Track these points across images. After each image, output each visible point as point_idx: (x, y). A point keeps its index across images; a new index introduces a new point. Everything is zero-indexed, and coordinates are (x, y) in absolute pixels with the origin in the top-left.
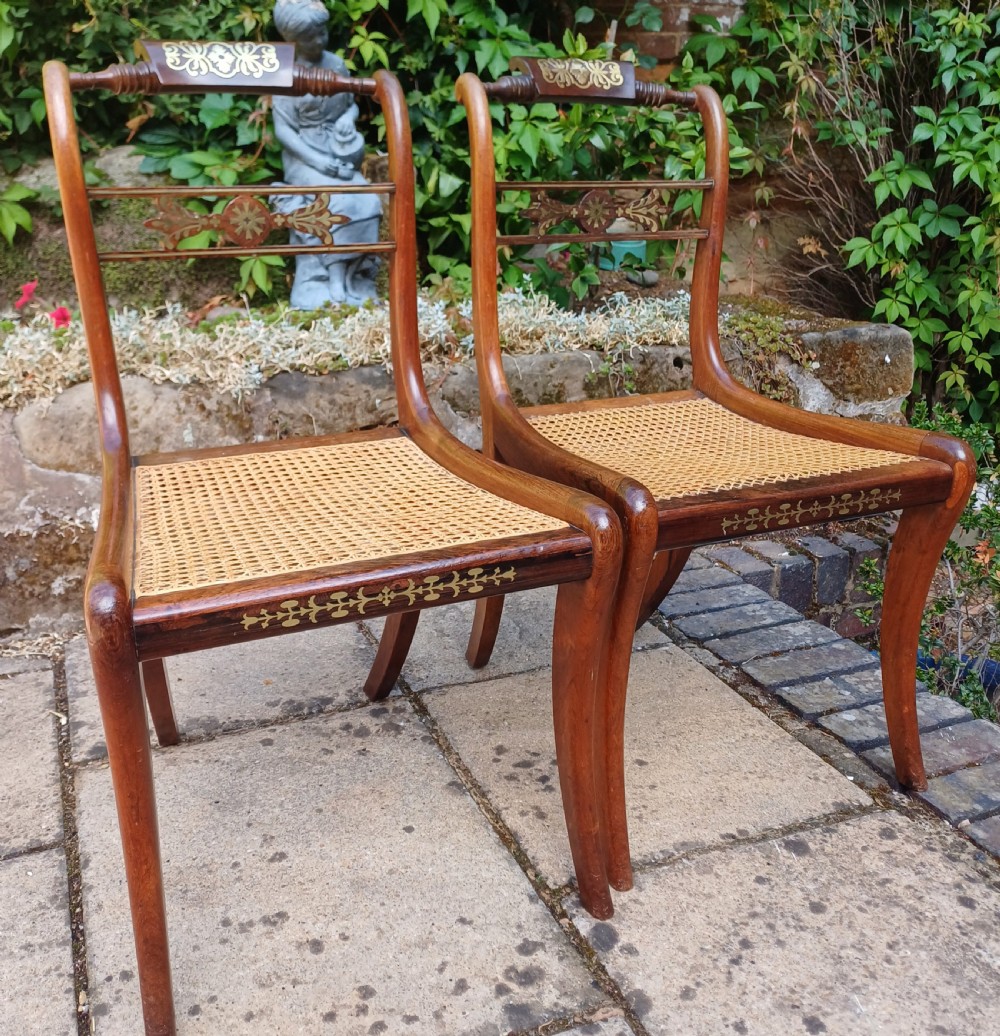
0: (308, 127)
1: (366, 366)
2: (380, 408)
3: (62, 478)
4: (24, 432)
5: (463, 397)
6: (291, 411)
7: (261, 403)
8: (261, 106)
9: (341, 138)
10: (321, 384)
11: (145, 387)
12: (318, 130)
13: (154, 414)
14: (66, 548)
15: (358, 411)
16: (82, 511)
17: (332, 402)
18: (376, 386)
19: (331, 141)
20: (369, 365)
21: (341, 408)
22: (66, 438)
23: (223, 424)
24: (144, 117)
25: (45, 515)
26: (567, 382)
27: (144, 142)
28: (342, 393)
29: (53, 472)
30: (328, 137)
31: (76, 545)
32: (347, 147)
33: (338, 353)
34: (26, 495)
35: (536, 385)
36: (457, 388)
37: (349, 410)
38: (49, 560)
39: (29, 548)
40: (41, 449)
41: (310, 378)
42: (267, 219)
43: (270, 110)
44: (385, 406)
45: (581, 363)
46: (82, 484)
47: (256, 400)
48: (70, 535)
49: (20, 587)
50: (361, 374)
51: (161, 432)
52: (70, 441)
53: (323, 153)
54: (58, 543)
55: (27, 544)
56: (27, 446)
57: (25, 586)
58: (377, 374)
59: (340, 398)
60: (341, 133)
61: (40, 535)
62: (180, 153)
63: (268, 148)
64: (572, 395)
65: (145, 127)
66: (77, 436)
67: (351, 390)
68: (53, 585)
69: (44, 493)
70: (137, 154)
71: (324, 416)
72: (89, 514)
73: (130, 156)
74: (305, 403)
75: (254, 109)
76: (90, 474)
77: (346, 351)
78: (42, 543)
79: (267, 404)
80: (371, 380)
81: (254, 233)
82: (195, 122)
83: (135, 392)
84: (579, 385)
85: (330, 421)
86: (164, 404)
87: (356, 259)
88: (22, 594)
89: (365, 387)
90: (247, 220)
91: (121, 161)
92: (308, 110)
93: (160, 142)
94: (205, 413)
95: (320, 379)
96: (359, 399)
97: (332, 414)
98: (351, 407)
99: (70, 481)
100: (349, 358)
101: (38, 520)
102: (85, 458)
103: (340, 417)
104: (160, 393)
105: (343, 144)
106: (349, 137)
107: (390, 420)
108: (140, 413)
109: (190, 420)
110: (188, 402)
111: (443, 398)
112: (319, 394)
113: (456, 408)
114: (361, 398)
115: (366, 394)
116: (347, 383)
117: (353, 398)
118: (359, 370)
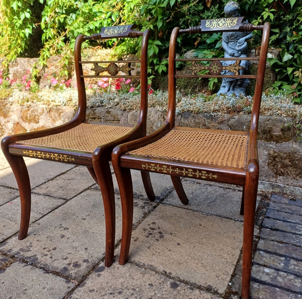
0: (231, 42)
1: (206, 112)
2: (207, 125)
5: (234, 126)
6: (184, 122)
10: (194, 116)
12: (233, 43)
13: (154, 118)
15: (201, 125)
17: (195, 121)
18: (208, 119)
21: (197, 123)
26: (273, 127)
27: (198, 48)
33: (200, 108)
35: (261, 126)
36: (232, 123)
37: (199, 124)
41: (192, 114)
44: (209, 125)
45: (281, 121)
47: (176, 118)
51: (154, 122)
58: (208, 115)
59: (197, 120)
64: (276, 132)
65: (199, 44)
67: (200, 119)
70: (194, 52)
71: (192, 125)
73: (192, 52)
74: (188, 120)
77: (202, 107)
79: (179, 119)
80: (206, 117)
84: (279, 129)
86: (156, 116)
87: (234, 81)
89: (204, 118)
91: (190, 54)
92: (231, 37)
94: (164, 119)
95: (194, 114)
100: (202, 109)
103: (196, 126)
106: (241, 44)
108: (151, 117)
109: (161, 120)
110: (161, 116)
111: (228, 125)
112: (192, 119)
113: (231, 129)
114: (202, 121)
115: (204, 120)
116: (200, 117)
117: (200, 121)
118: (204, 114)
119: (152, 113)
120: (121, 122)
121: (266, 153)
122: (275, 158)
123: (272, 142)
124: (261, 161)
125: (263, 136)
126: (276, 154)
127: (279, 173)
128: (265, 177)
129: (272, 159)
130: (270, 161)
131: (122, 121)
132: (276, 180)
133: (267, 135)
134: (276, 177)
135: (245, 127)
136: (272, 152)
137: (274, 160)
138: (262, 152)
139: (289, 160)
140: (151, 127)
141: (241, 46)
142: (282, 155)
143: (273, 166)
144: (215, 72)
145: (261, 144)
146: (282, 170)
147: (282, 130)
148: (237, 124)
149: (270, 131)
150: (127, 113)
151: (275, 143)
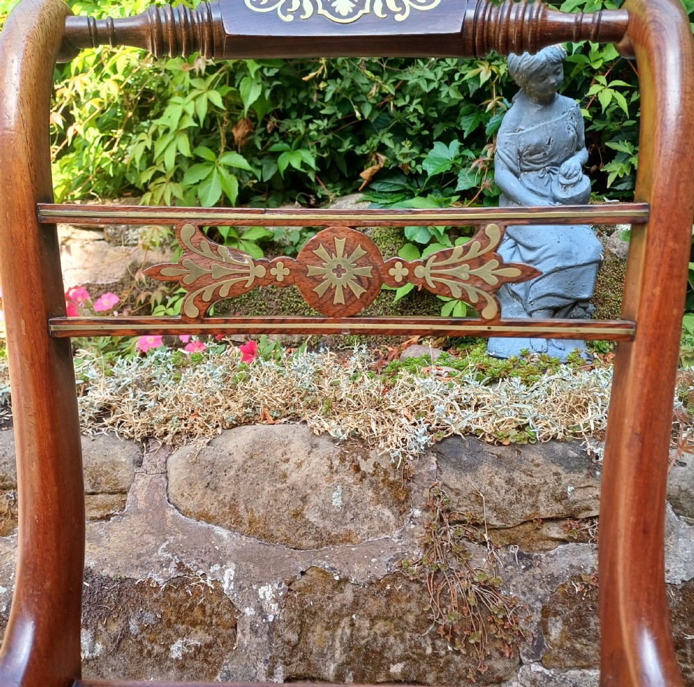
0: (530, 170)
1: (558, 441)
2: (572, 498)
3: (201, 529)
4: (172, 474)
6: (458, 486)
7: (423, 471)
8: (486, 154)
9: (564, 181)
10: (499, 457)
11: (303, 437)
12: (540, 173)
13: (305, 470)
14: (191, 608)
15: (542, 497)
16: (217, 567)
17: (510, 481)
18: (571, 469)
19: (554, 184)
20: (564, 441)
21: (520, 490)
22: (212, 486)
23: (376, 490)
24: (376, 167)
25: (180, 566)
27: (374, 190)
28: (524, 472)
29: (193, 521)
30: (550, 180)
31: (202, 606)
32: (570, 189)
33: (525, 422)
34: (166, 540)
36: (685, 485)
37: (531, 494)
38: (173, 618)
39: (157, 600)
40: (185, 494)
41: (486, 448)
42: (375, 268)
43: (493, 156)
44: (579, 495)
46: (220, 539)
47: (418, 467)
48: (197, 593)
49: (140, 643)
50: (552, 451)
51: (309, 491)
52: (215, 489)
53: (543, 196)
54: (186, 600)
55: (155, 596)
56: (172, 490)
57: (145, 643)
58: (573, 454)
59: (520, 478)
60: (565, 176)
61: (168, 589)
62: (403, 199)
63: (486, 193)
65: (376, 177)
66: (223, 484)
67: (536, 469)
68: (173, 648)
69: (182, 541)
71: (497, 497)
72: (222, 572)
73: (359, 202)
74: (475, 478)
75: (477, 157)
76: (230, 528)
77: (535, 420)
78: (169, 598)
79: (430, 473)
80: (564, 461)
81: (349, 294)
82: (420, 172)
83: (290, 442)
85: (504, 505)
86: (317, 460)
87: (565, 307)
88: (141, 651)
89: (554, 468)
90: (338, 270)
92: (531, 154)
93: (388, 190)
94: (358, 476)
95: (498, 450)
96: (546, 483)
97: (508, 497)
98: (534, 491)
99: (209, 532)
100: (537, 430)
101: (172, 571)
102: (227, 509)
103: (518, 501)
104: (316, 446)
105: (566, 186)
106: (574, 180)
107: (583, 515)
108: (290, 466)
109: (341, 481)
110: (343, 460)
112: (497, 469)
113: (678, 511)
114: (548, 481)
115: (556, 477)
116: (533, 461)
117: (537, 480)
118: (550, 447)
119: (292, 447)
120: (135, 502)
131: (141, 495)
140: (297, 514)
141: (574, 184)
150: (163, 454)
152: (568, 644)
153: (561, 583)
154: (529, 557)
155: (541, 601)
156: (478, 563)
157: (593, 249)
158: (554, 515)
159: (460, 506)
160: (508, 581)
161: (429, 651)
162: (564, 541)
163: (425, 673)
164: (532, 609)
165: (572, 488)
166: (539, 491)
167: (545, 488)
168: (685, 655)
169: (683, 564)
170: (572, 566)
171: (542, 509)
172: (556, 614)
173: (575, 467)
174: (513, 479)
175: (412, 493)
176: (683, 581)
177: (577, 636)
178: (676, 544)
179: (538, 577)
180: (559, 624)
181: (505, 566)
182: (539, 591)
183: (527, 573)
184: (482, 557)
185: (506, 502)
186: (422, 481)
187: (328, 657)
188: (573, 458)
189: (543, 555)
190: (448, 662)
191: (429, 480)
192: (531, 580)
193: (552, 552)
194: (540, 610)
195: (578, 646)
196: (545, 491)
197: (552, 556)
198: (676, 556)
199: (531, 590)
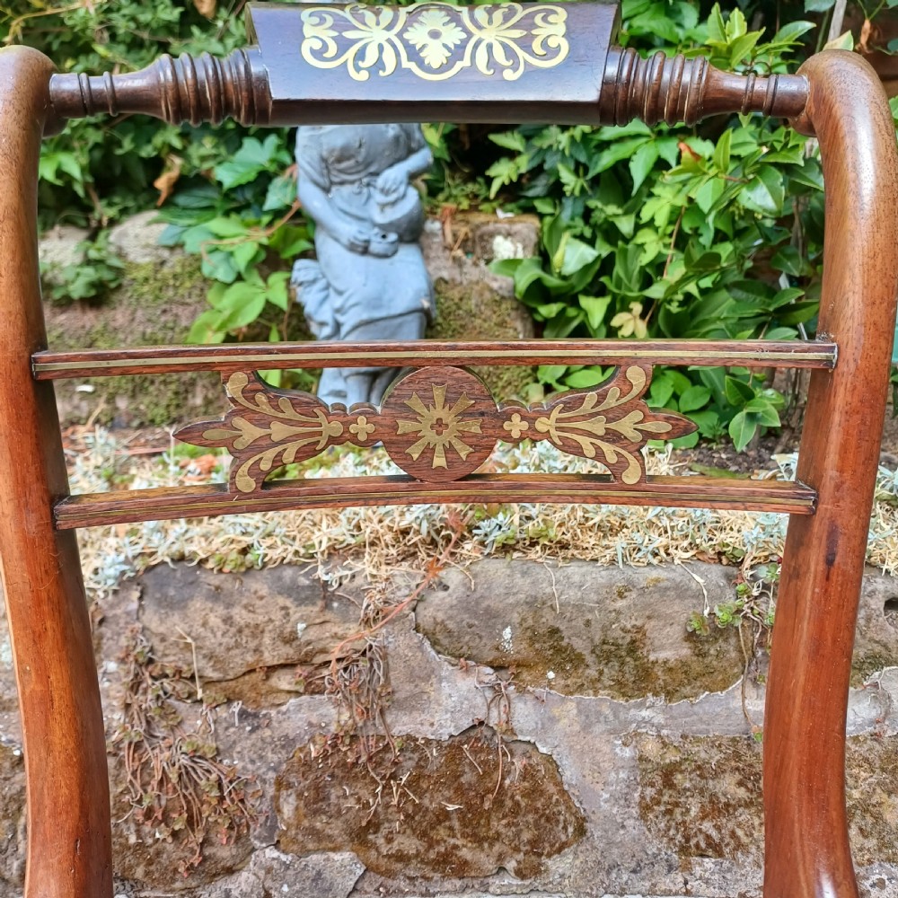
0: (342, 183)
1: (288, 566)
2: (304, 638)
5: (450, 633)
6: (162, 629)
7: (118, 611)
9: (381, 198)
10: (217, 588)
15: (267, 640)
17: (228, 620)
18: (301, 602)
20: (293, 565)
21: (240, 631)
24: (173, 174)
26: (649, 626)
27: (178, 206)
28: (245, 607)
32: (388, 210)
33: (249, 541)
35: (588, 623)
36: (440, 616)
37: (254, 636)
41: (203, 577)
44: (313, 634)
45: (681, 591)
47: (112, 606)
50: (280, 579)
58: (303, 581)
59: (241, 616)
60: (383, 190)
64: (662, 647)
67: (259, 603)
70: (157, 222)
71: (211, 642)
73: (149, 224)
74: (184, 618)
79: (128, 614)
80: (292, 590)
84: (676, 632)
85: (220, 651)
89: (282, 601)
91: (138, 230)
92: (339, 160)
93: (196, 205)
95: (215, 580)
96: (271, 620)
97: (225, 640)
98: (257, 631)
100: (262, 552)
103: (237, 645)
105: (383, 207)
106: (393, 197)
107: (319, 659)
111: (417, 629)
112: (210, 605)
113: (438, 648)
114: (273, 618)
115: (283, 612)
116: (256, 592)
117: (261, 618)
118: (277, 573)
121: (628, 753)
122: (668, 773)
123: (650, 698)
124: (606, 796)
125: (601, 673)
126: (672, 757)
127: (697, 846)
128: (634, 871)
129: (659, 781)
130: (650, 792)
132: (686, 883)
133: (623, 664)
134: (687, 868)
135: (507, 633)
136: (651, 748)
137: (668, 783)
138: (606, 749)
139: (738, 776)
141: (394, 203)
142: (703, 755)
143: (669, 812)
144: (439, 461)
145: (599, 713)
146: (707, 826)
147: (691, 637)
148: (466, 618)
149: (633, 648)
151: (661, 701)
152: (306, 823)
153: (298, 746)
154: (255, 716)
155: (274, 769)
156: (192, 726)
157: (411, 293)
158: (282, 661)
159: (166, 655)
160: (231, 747)
161: (133, 840)
162: (298, 694)
163: (131, 867)
164: (264, 781)
165: (304, 625)
166: (262, 632)
167: (271, 627)
168: (451, 828)
169: (449, 715)
170: (310, 724)
171: (266, 654)
172: (289, 786)
173: (307, 598)
174: (231, 618)
175: (105, 641)
176: (451, 736)
177: (316, 812)
178: (439, 690)
179: (269, 740)
180: (292, 799)
181: (227, 729)
182: (272, 758)
183: (254, 736)
184: (197, 719)
185: (222, 648)
186: (118, 624)
187: (9, 852)
188: (303, 588)
189: (273, 713)
190: (158, 854)
191: (127, 623)
192: (259, 744)
193: (284, 708)
194: (272, 781)
195: (318, 825)
196: (270, 632)
197: (284, 713)
198: (440, 705)
199: (261, 757)
